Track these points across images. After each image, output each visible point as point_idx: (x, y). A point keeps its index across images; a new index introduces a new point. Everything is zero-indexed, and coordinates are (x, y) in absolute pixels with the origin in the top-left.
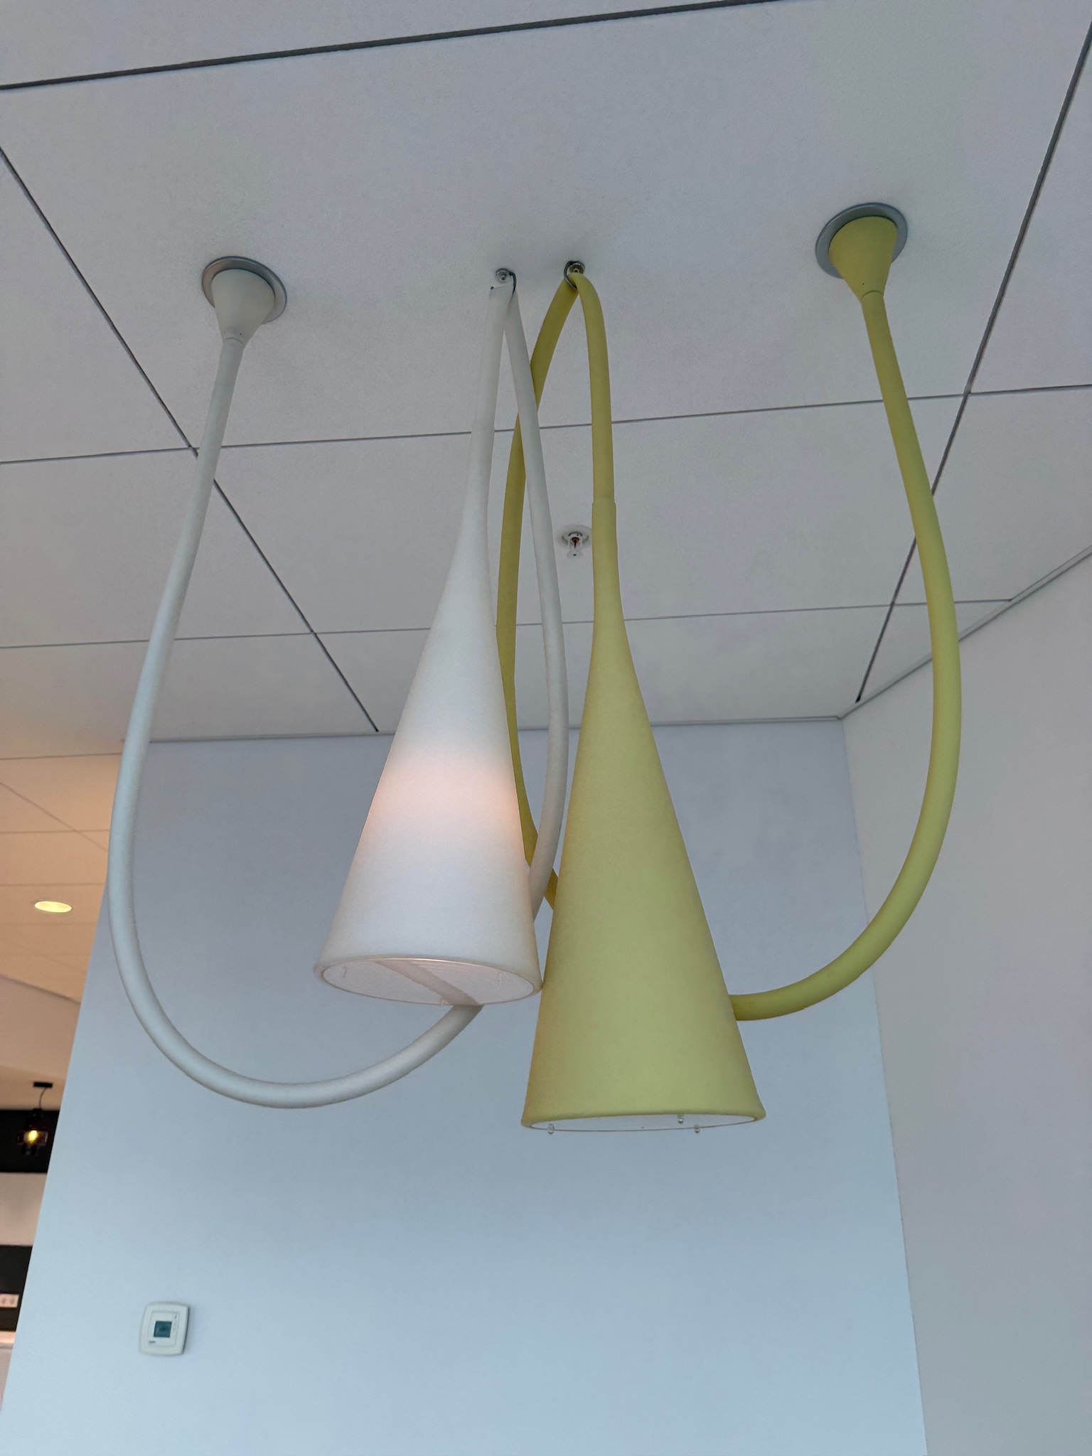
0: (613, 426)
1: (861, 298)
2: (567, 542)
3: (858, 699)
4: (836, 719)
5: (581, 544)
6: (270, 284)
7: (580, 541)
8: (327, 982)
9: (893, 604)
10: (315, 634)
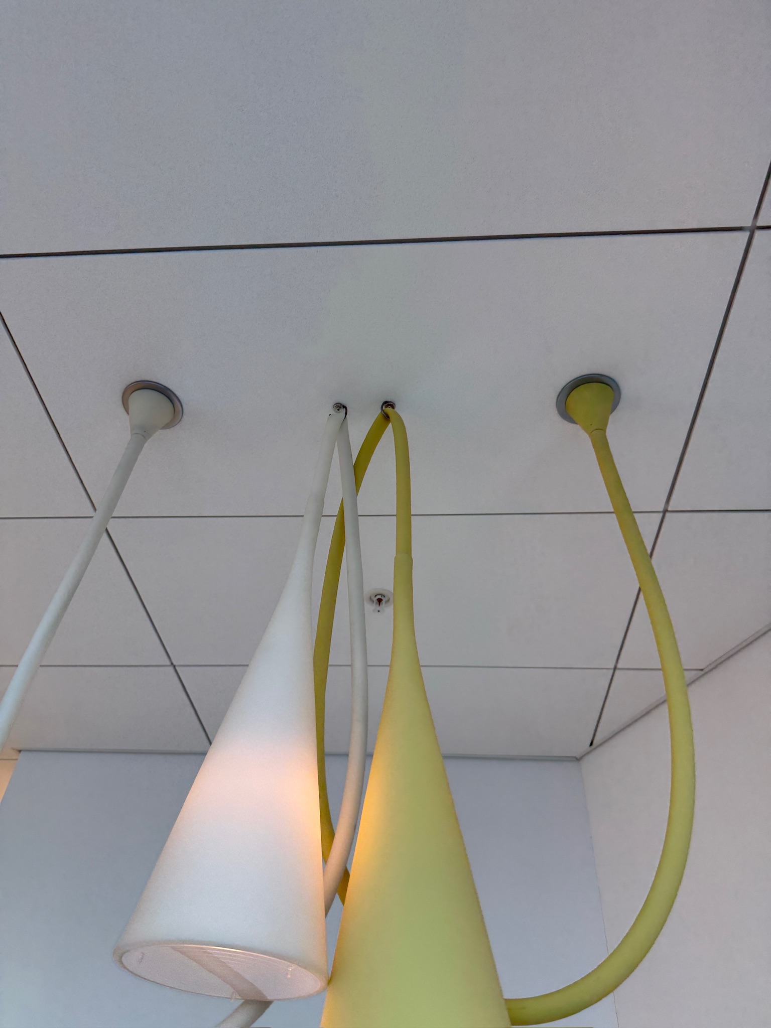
0: (412, 517)
1: (590, 434)
2: (373, 602)
3: (591, 744)
4: (575, 759)
5: (384, 603)
6: (171, 401)
7: (383, 602)
8: (125, 967)
9: (615, 668)
10: (174, 667)
